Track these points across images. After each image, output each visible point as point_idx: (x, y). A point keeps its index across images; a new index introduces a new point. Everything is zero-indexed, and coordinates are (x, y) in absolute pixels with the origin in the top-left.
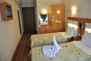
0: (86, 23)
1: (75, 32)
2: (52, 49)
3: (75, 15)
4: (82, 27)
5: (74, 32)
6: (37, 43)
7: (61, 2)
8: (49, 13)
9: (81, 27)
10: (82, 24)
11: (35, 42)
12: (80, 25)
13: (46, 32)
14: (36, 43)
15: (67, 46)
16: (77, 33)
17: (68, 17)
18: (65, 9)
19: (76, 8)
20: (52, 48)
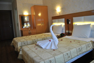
0: (73, 18)
1: (62, 29)
4: (70, 23)
6: (24, 43)
7: (42, 4)
15: (62, 40)
16: (65, 30)
17: (52, 17)
18: (47, 10)
20: (50, 41)
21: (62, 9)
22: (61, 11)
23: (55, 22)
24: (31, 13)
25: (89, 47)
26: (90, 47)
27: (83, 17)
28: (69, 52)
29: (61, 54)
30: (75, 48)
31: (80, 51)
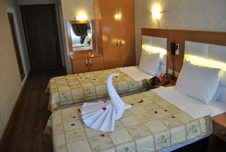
0: (186, 42)
2: (106, 111)
3: (161, 24)
4: (177, 53)
5: (157, 66)
8: (93, 18)
9: (173, 52)
10: (176, 44)
11: (61, 94)
12: (172, 48)
13: (89, 68)
14: (64, 99)
15: (142, 101)
16: (165, 66)
17: (142, 29)
19: (162, 4)
20: (104, 109)
21: (166, 12)
22: (162, 18)
23: (147, 42)
24: (95, 16)
25: (196, 131)
26: (198, 133)
27: (207, 46)
28: (133, 144)
29: (110, 148)
30: (153, 134)
31: (166, 142)
